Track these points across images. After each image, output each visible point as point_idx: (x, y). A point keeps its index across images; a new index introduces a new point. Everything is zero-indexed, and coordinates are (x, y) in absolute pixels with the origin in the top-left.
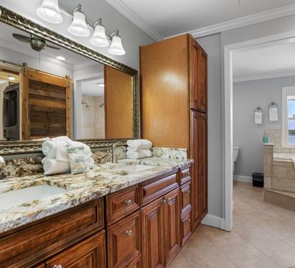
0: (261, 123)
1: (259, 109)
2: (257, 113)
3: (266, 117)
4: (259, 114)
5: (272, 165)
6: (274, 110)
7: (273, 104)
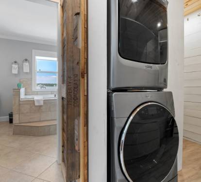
0: (17, 73)
1: (15, 62)
2: (13, 65)
3: (20, 68)
4: (15, 66)
5: (20, 104)
6: (26, 64)
7: (26, 60)
